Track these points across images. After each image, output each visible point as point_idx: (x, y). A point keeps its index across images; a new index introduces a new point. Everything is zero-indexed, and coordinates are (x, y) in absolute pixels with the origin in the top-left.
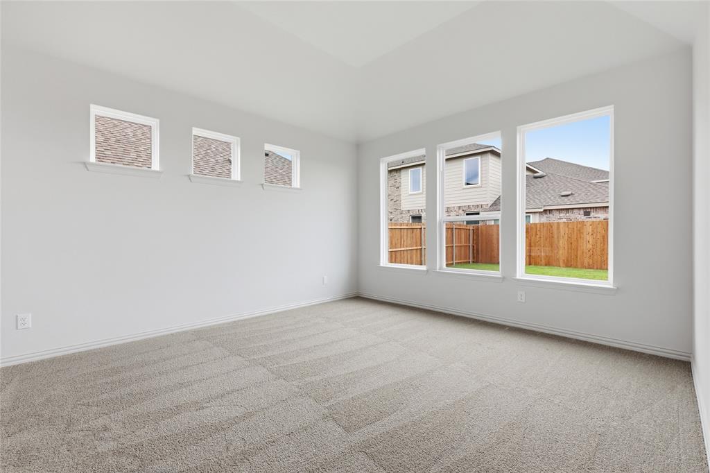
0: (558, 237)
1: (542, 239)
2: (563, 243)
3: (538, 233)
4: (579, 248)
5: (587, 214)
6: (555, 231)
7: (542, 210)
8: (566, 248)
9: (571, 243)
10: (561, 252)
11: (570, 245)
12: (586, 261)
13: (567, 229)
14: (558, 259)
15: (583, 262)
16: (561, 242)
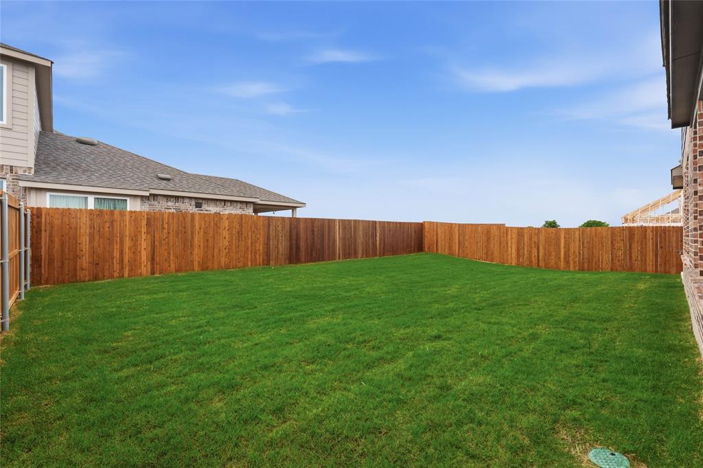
0: (192, 233)
1: (171, 235)
2: (198, 239)
3: (166, 226)
4: (216, 245)
5: (198, 205)
6: (189, 225)
7: (147, 194)
8: (202, 246)
9: (208, 240)
10: (196, 251)
11: (206, 243)
12: (224, 260)
13: (203, 223)
14: (192, 261)
15: (220, 262)
16: (196, 239)
